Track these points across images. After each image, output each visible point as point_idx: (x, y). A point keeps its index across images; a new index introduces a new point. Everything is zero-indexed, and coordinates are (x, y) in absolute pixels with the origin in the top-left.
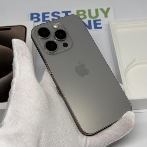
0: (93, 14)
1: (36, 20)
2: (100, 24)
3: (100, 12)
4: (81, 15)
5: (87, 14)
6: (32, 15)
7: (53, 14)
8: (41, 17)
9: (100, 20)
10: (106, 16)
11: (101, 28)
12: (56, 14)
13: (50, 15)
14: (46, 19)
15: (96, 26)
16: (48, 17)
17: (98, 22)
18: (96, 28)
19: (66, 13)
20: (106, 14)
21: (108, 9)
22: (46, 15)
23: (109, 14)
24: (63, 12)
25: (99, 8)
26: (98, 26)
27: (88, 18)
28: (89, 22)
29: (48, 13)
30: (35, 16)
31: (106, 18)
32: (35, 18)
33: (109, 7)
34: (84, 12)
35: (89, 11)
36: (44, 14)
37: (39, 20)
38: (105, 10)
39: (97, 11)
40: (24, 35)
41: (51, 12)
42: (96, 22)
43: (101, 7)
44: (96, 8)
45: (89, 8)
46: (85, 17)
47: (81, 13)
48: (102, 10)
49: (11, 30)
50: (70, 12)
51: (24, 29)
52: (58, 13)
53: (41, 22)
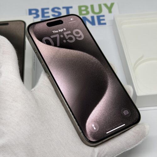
0: (97, 10)
1: (35, 16)
2: (104, 20)
3: (104, 8)
4: (84, 10)
5: (90, 10)
6: (30, 11)
7: (53, 10)
8: (40, 13)
9: (103, 16)
10: (110, 12)
11: (105, 24)
12: (56, 10)
13: (50, 11)
14: (46, 15)
16: (48, 13)
17: (101, 18)
18: (100, 23)
19: (68, 9)
20: (110, 9)
21: (112, 5)
22: (46, 11)
23: (113, 10)
24: (64, 8)
25: (102, 3)
26: (102, 22)
27: (91, 14)
28: (93, 18)
29: (48, 9)
30: (34, 12)
31: (110, 14)
32: (34, 14)
33: (112, 2)
34: (87, 7)
35: (92, 6)
36: (43, 10)
37: (38, 16)
38: (109, 5)
39: (100, 6)
41: (51, 8)
42: (99, 18)
43: (105, 3)
44: (100, 3)
45: (92, 4)
46: (88, 13)
47: (83, 8)
48: (106, 5)
49: (9, 25)
50: (71, 7)
51: (23, 24)
52: (59, 8)
53: (40, 18)
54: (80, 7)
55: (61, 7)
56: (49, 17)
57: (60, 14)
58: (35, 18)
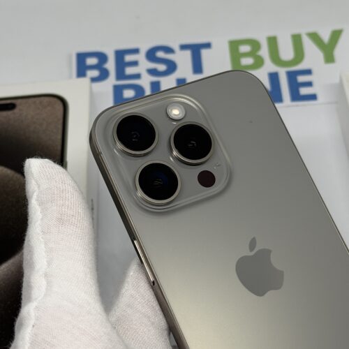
0: (287, 53)
1: (95, 73)
2: (309, 84)
3: (308, 44)
4: (246, 55)
5: (264, 52)
6: (81, 58)
7: (151, 55)
8: (111, 65)
9: (308, 72)
10: (329, 58)
11: (313, 97)
12: (160, 54)
13: (141, 57)
14: (129, 71)
15: (298, 92)
16: (135, 63)
17: (301, 79)
18: (296, 96)
19: (196, 50)
20: (329, 50)
21: (336, 35)
22: (128, 58)
23: (338, 52)
24: (183, 47)
25: (303, 31)
26: (304, 91)
27: (269, 67)
28: (274, 77)
29: (136, 51)
30: (92, 61)
31: (330, 65)
32: (92, 67)
33: (337, 27)
34: (255, 45)
35: (273, 41)
36: (120, 55)
37: (104, 75)
38: (326, 37)
39: (297, 40)
40: (60, 127)
41: (144, 49)
42: (296, 80)
43: (312, 30)
44: (296, 31)
45: (272, 34)
46: (259, 63)
47: (245, 49)
48: (315, 37)
49: (16, 111)
50: (208, 46)
51: (60, 106)
52: (168, 50)
53: (112, 80)
54: (234, 45)
55: (175, 46)
56: (138, 76)
57: (172, 67)
58: (94, 80)
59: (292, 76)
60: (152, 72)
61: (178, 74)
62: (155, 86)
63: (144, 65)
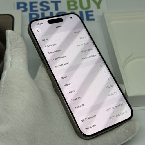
0: (85, 5)
1: (23, 9)
2: (92, 15)
4: (72, 5)
5: (78, 5)
6: (18, 4)
7: (41, 4)
8: (28, 7)
9: (92, 11)
10: (99, 7)
11: (93, 19)
12: (44, 4)
13: (38, 5)
14: (34, 9)
16: (36, 7)
17: (90, 14)
18: (88, 19)
19: (56, 3)
20: (98, 5)
22: (34, 5)
23: (101, 5)
24: (52, 2)
26: (91, 17)
27: (80, 9)
28: (81, 13)
29: (36, 3)
30: (22, 5)
31: (99, 10)
32: (22, 7)
34: (75, 2)
35: (81, 1)
36: (31, 3)
37: (26, 10)
38: (97, 1)
39: (88, 1)
40: (12, 25)
41: (39, 2)
46: (76, 8)
47: (72, 3)
50: (60, 2)
52: (47, 3)
53: (28, 12)
54: (68, 2)
55: (49, 2)
56: (37, 11)
57: (48, 8)
58: (23, 11)
59: (87, 13)
60: (42, 10)
61: (50, 11)
62: (43, 14)
63: (39, 7)
